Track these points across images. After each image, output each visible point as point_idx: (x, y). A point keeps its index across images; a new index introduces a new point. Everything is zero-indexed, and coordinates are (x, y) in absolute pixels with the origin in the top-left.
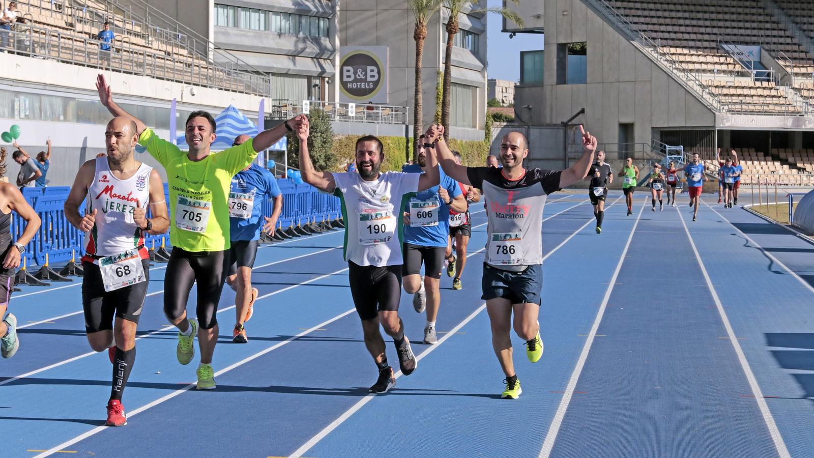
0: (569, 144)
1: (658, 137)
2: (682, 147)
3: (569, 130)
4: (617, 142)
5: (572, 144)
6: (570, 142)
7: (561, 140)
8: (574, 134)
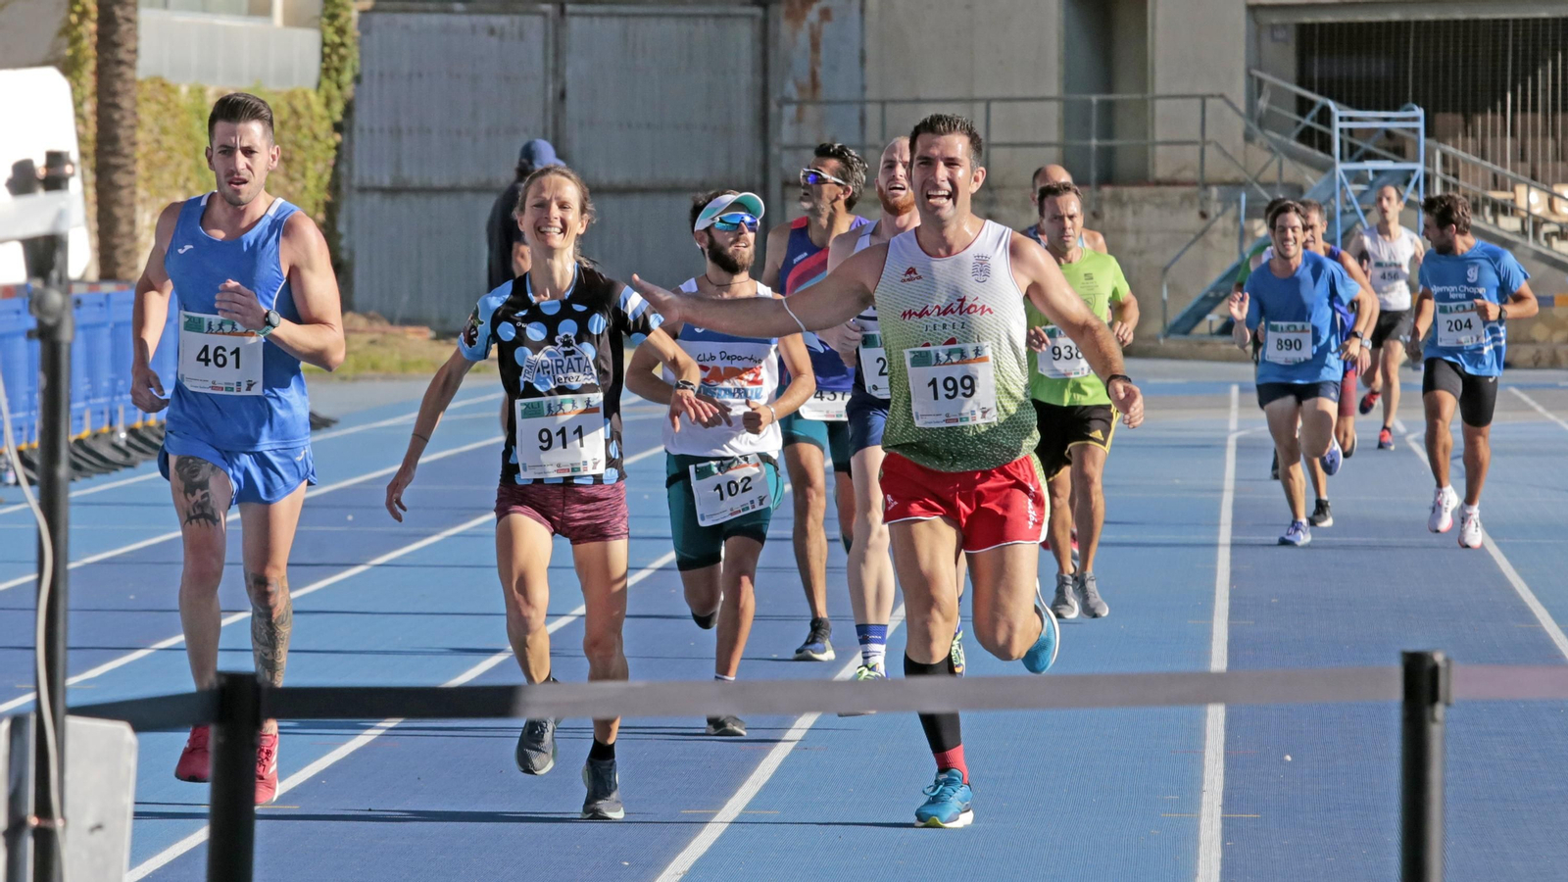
0: (787, 101)
1: (1286, 56)
2: (1420, 112)
3: (785, 28)
4: (1053, 88)
5: (800, 104)
6: (791, 90)
7: (745, 78)
8: (815, 46)
